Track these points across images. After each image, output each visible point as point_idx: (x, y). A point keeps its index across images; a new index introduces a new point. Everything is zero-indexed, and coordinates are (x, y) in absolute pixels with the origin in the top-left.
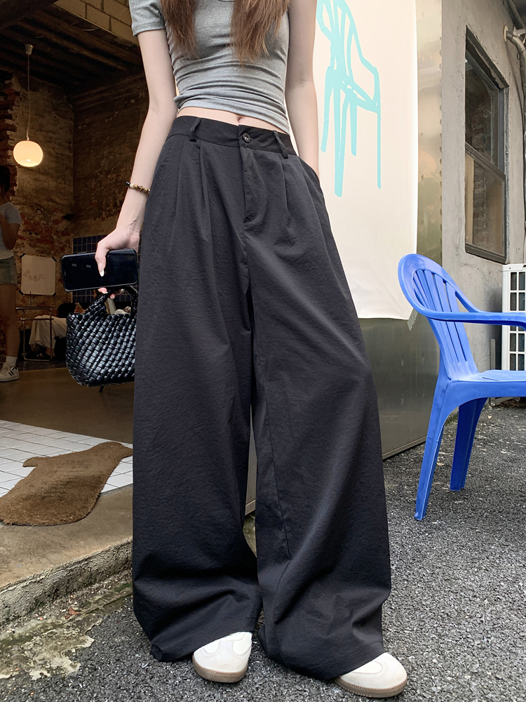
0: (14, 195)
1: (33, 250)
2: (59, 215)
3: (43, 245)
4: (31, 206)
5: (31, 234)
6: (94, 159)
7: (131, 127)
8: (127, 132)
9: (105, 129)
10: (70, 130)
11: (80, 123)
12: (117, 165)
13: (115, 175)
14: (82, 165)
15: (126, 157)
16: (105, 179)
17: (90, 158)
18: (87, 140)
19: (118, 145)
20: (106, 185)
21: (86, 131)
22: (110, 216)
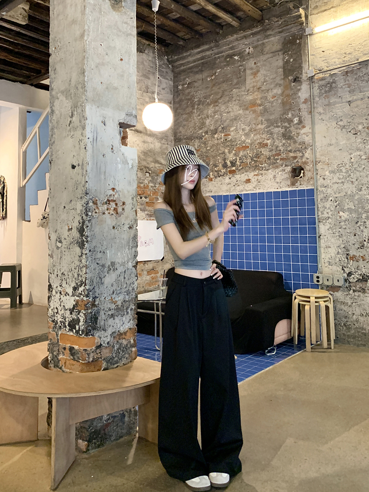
3: (150, 208)
5: (141, 198)
6: (198, 119)
7: (236, 84)
8: (232, 90)
9: (207, 87)
10: (171, 91)
11: (180, 83)
12: (225, 124)
13: (223, 135)
14: (185, 125)
15: (235, 115)
16: (210, 139)
17: (193, 117)
18: (189, 99)
19: (224, 104)
20: (213, 145)
21: (187, 91)
22: (219, 177)
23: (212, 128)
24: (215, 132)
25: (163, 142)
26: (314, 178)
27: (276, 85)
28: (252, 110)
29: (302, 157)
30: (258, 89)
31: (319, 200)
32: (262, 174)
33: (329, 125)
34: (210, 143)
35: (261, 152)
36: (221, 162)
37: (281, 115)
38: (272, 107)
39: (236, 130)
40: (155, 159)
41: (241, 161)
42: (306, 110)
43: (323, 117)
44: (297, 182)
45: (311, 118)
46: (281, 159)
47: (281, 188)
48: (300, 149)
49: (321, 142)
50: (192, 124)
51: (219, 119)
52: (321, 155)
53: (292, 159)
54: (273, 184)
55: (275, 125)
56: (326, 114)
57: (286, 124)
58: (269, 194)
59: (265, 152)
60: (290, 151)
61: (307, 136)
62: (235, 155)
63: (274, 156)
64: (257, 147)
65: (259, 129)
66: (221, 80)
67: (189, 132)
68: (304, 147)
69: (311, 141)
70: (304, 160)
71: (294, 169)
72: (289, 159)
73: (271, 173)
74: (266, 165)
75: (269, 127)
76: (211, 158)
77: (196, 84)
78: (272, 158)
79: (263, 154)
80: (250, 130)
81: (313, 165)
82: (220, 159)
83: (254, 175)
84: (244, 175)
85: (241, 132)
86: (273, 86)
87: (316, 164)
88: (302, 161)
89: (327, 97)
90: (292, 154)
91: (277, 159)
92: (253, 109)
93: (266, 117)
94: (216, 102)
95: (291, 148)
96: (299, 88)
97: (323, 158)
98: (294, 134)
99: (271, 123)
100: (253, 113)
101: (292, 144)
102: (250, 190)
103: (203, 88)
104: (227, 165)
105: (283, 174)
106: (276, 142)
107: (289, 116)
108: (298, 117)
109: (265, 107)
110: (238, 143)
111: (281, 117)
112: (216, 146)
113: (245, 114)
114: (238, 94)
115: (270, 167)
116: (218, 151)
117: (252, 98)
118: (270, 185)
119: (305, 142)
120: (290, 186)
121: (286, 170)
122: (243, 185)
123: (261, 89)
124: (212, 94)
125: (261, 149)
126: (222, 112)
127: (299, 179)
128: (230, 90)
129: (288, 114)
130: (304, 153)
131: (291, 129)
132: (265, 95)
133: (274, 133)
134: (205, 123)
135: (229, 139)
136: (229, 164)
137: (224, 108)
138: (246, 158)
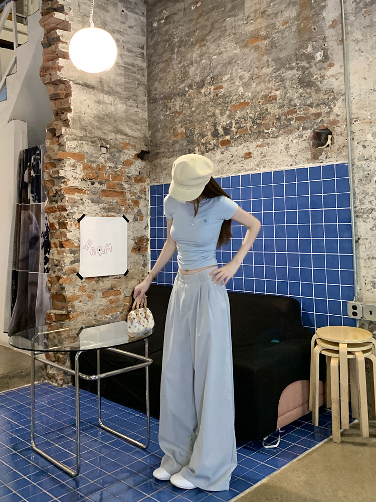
0: (67, 126)
1: (96, 207)
2: (130, 153)
3: (109, 199)
4: (92, 142)
5: (93, 184)
6: (178, 68)
7: (231, 10)
8: (225, 20)
9: (191, 21)
10: (143, 30)
11: (155, 19)
12: (216, 72)
13: (212, 88)
14: (161, 79)
15: (230, 57)
16: (196, 96)
17: (173, 65)
18: (166, 41)
19: (214, 41)
20: (199, 104)
21: (165, 29)
22: (208, 152)
23: (198, 79)
24: (202, 84)
25: (129, 103)
26: (348, 146)
27: (289, 4)
28: (254, 47)
29: (329, 113)
30: (262, 13)
31: (356, 182)
32: (268, 144)
33: (371, 59)
34: (196, 102)
35: (267, 110)
36: (210, 129)
37: (296, 49)
38: (283, 38)
39: (231, 79)
40: (116, 127)
41: (238, 126)
42: (334, 38)
43: (362, 46)
44: (321, 154)
45: (343, 49)
46: (297, 119)
47: (296, 164)
48: (326, 101)
49: (358, 87)
50: (170, 77)
51: (207, 64)
52: (360, 109)
53: (313, 117)
54: (284, 159)
55: (288, 66)
56: (366, 42)
57: (304, 64)
58: (278, 174)
59: (273, 109)
60: (311, 105)
61: (337, 80)
62: (230, 117)
63: (286, 114)
64: (261, 103)
65: (264, 75)
66: (210, 6)
67: (167, 87)
68: (332, 97)
69: (343, 87)
70: (332, 118)
71: (317, 133)
72: (309, 117)
73: (281, 141)
74: (274, 129)
75: (279, 70)
76: (196, 124)
77: (176, 18)
78: (283, 118)
79: (269, 113)
80: (251, 78)
81: (346, 125)
82: (208, 125)
83: (257, 146)
84: (242, 146)
85: (238, 82)
86: (283, 6)
87: (351, 123)
88: (329, 121)
89: (369, 13)
90: (313, 110)
91: (291, 119)
92: (255, 44)
93: (274, 55)
94: (203, 40)
95: (311, 100)
96: (323, 4)
97: (363, 113)
98: (317, 78)
99: (282, 64)
100: (255, 51)
101: (313, 94)
102: (251, 169)
103: (185, 22)
104: (219, 134)
105: (300, 142)
106: (289, 93)
107: (308, 50)
108: (322, 51)
109: (272, 39)
110: (234, 99)
111: (296, 53)
112: (203, 106)
113: (243, 54)
114: (234, 24)
115: (281, 132)
116: (205, 112)
117: (253, 29)
118: (280, 160)
119: (333, 89)
120: (311, 160)
121: (304, 136)
122: (241, 163)
123: (267, 13)
124: (197, 30)
125: (267, 105)
126: (212, 53)
127: (325, 149)
128: (222, 20)
129: (307, 48)
130: (332, 106)
131: (312, 70)
132: (272, 21)
133: (286, 79)
134: (188, 73)
135: (221, 94)
136: (221, 131)
137: (215, 48)
138: (245, 120)
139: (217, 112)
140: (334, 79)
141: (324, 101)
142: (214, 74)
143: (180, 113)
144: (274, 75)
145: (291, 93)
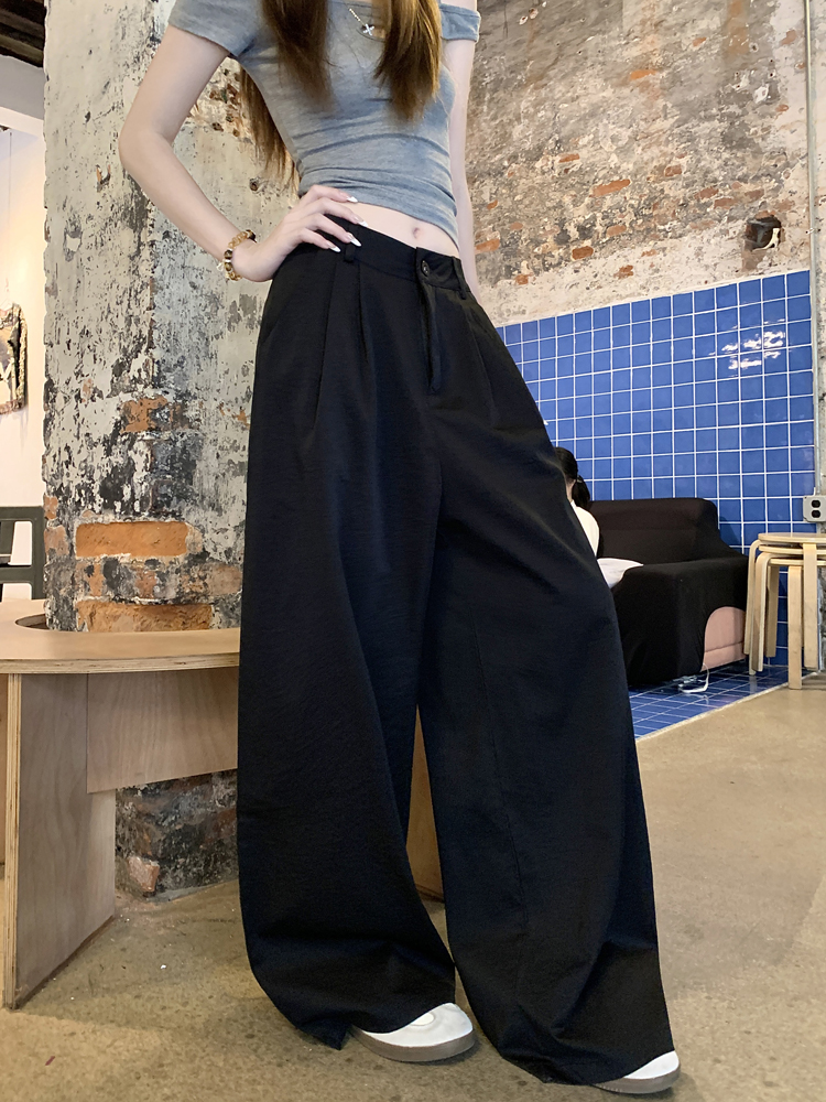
6: (491, 127)
7: (596, 22)
8: (585, 40)
9: (518, 44)
12: (565, 131)
13: (558, 158)
15: (592, 105)
16: (524, 175)
17: (479, 124)
19: (563, 77)
20: (531, 189)
22: (548, 270)
23: (528, 145)
24: (537, 153)
26: (808, 244)
28: (639, 85)
29: (776, 190)
30: (656, 25)
31: (822, 300)
32: (664, 249)
34: (523, 184)
35: (662, 191)
36: (552, 231)
37: (718, 85)
38: (694, 67)
39: (595, 142)
41: (607, 221)
42: (789, 62)
44: (761, 260)
45: (806, 80)
46: (718, 203)
47: (715, 279)
48: (772, 169)
50: (472, 144)
51: (549, 119)
53: (748, 198)
54: (694, 272)
55: (702, 114)
58: (682, 300)
60: (743, 179)
61: (792, 132)
62: (591, 207)
63: (697, 197)
64: (652, 179)
65: (657, 132)
66: (557, 17)
68: (782, 162)
69: (804, 145)
70: (781, 198)
71: (753, 225)
72: (740, 200)
73: (689, 244)
74: (675, 223)
75: (686, 122)
76: (524, 223)
77: (488, 40)
78: (692, 203)
79: (667, 197)
80: (634, 138)
81: (808, 209)
82: (548, 224)
83: (644, 254)
84: (615, 256)
85: (608, 146)
86: (695, 12)
87: (816, 204)
88: (777, 202)
90: (748, 187)
91: (707, 205)
92: (642, 80)
93: (677, 97)
94: (541, 77)
95: (745, 170)
96: (770, 4)
98: (756, 132)
99: (691, 112)
100: (642, 91)
101: (749, 159)
102: (632, 295)
103: (506, 47)
104: (569, 237)
105: (723, 242)
106: (705, 160)
107: (741, 84)
108: (768, 85)
109: (674, 69)
110: (600, 176)
111: (719, 92)
112: (539, 191)
113: (619, 98)
114: (601, 47)
115: (688, 227)
116: (542, 202)
117: (639, 53)
118: (685, 275)
119: (785, 149)
120: (743, 270)
121: (731, 232)
122: (613, 284)
123: (665, 24)
124: (530, 59)
125: (663, 182)
126: (558, 99)
127: (769, 251)
128: (579, 40)
129: (739, 81)
130: (782, 178)
131: (746, 119)
132: (675, 39)
133: (699, 136)
134: (510, 135)
135: (574, 169)
136: (573, 232)
137: (564, 90)
138: (621, 211)
139: (567, 200)
140: (788, 132)
141: (767, 170)
142: (562, 134)
143: (490, 206)
144: (676, 131)
145: (708, 161)
